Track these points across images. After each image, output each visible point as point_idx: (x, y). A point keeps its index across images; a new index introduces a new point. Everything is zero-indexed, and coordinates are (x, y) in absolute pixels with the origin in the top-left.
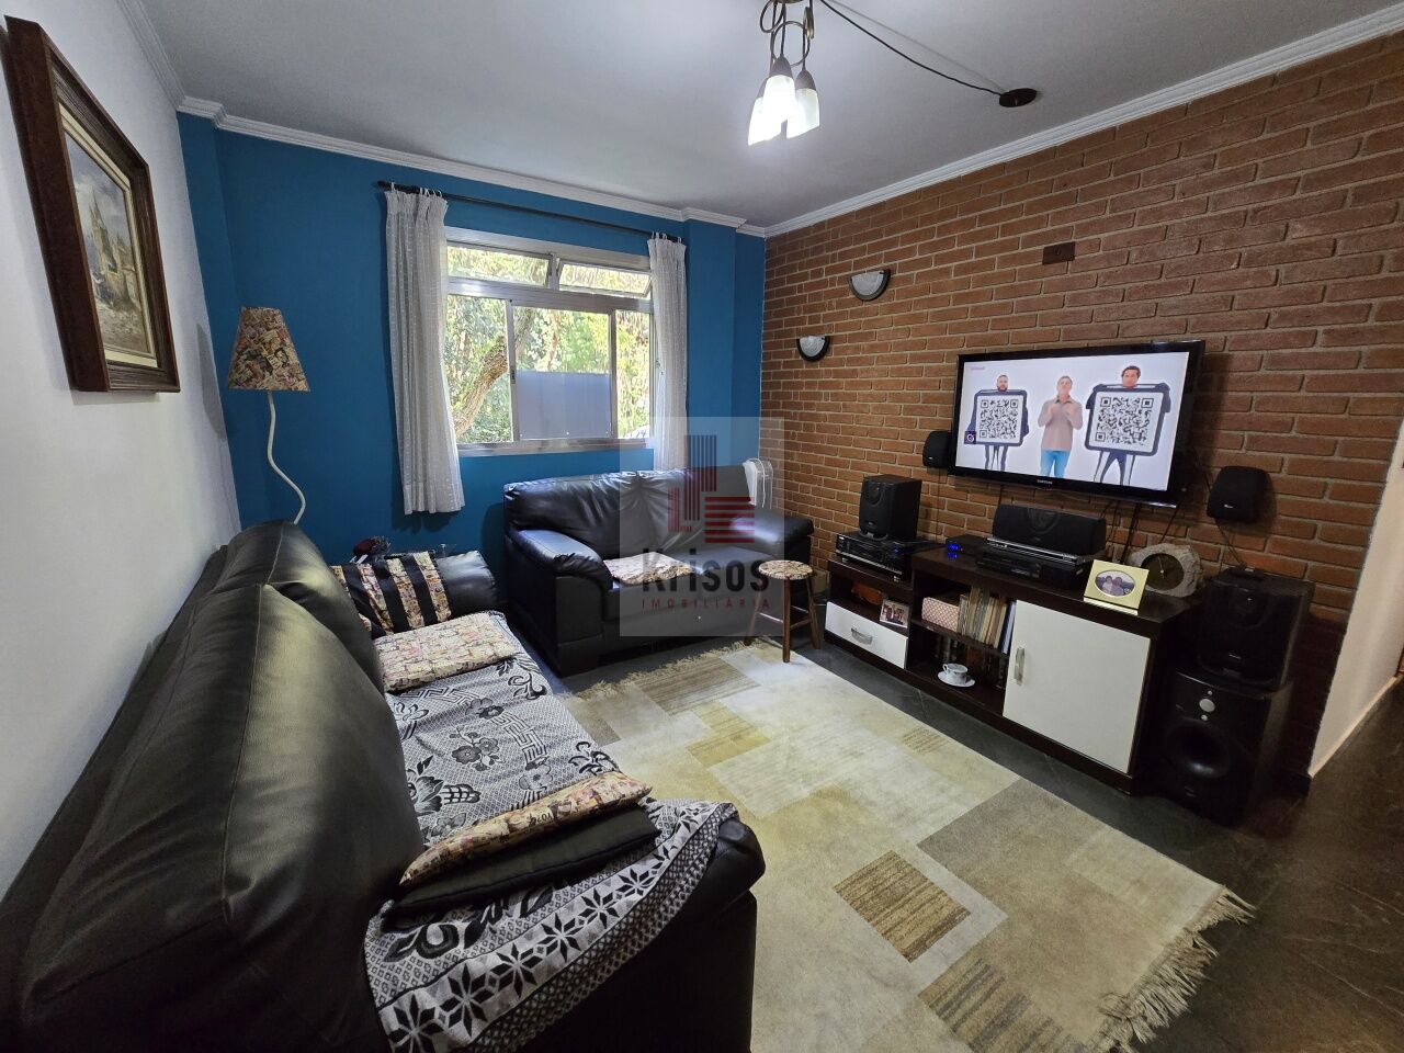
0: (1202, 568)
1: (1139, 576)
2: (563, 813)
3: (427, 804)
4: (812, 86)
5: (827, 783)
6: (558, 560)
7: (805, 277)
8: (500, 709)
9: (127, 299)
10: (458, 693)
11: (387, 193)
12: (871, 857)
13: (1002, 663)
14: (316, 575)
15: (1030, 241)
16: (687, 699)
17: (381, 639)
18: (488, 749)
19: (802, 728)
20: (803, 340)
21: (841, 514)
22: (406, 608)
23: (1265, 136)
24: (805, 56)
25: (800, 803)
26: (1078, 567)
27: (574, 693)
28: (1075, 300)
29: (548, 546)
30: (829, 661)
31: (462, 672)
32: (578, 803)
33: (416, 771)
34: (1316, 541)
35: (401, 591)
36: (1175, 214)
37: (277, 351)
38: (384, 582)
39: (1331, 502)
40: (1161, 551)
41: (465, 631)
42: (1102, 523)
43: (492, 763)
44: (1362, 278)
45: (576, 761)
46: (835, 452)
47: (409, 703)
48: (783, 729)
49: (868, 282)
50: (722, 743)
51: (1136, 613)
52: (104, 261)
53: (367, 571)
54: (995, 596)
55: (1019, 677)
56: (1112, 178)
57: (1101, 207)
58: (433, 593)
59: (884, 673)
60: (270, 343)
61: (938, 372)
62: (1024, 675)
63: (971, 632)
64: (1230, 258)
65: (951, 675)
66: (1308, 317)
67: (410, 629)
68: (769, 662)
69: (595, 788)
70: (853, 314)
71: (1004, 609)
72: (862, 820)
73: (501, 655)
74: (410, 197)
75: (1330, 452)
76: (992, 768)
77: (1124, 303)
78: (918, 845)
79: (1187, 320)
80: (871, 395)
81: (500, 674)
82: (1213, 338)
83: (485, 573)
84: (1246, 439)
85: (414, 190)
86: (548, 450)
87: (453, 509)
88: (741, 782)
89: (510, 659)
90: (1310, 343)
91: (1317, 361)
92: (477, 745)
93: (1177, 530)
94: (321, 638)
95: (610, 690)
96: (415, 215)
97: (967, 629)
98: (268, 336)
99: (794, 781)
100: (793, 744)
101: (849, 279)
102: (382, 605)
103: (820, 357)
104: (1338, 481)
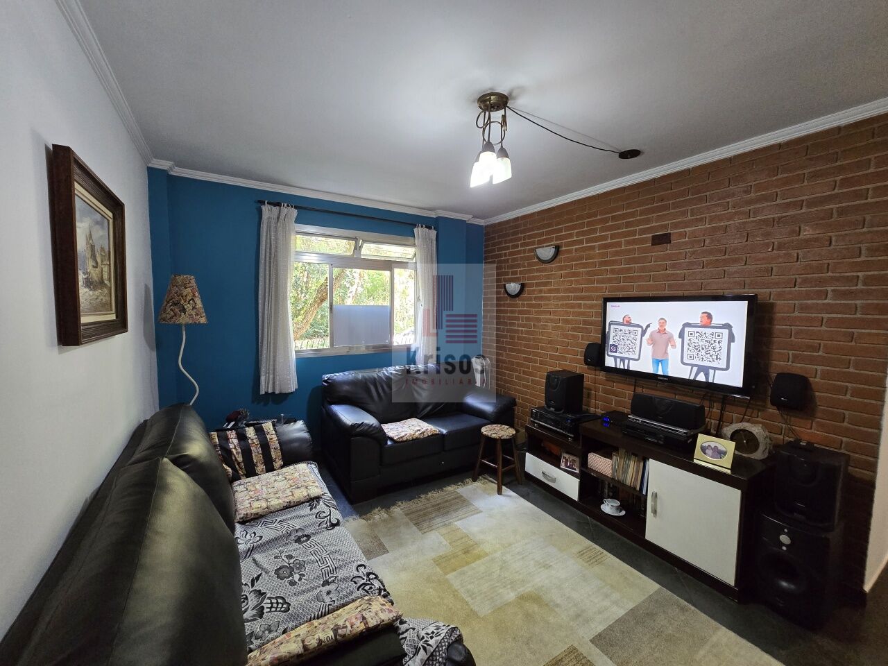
0: (771, 440)
1: (729, 446)
2: (340, 635)
3: (254, 612)
4: (507, 156)
5: (527, 589)
6: (354, 426)
7: (508, 248)
8: (308, 537)
9: (102, 282)
10: (283, 524)
11: (263, 207)
12: (558, 650)
13: (643, 499)
14: (197, 447)
15: (643, 232)
16: (434, 521)
17: (237, 483)
18: (298, 568)
19: (510, 545)
20: (507, 285)
21: (533, 394)
22: (255, 461)
23: (779, 176)
24: (502, 140)
25: (508, 604)
26: (689, 437)
27: (360, 516)
28: (674, 267)
29: (348, 416)
30: (528, 494)
31: (286, 508)
32: (352, 628)
33: (250, 584)
34: (845, 424)
35: (253, 449)
36: (730, 219)
37: (190, 300)
38: (242, 443)
39: (852, 399)
40: (742, 428)
41: (290, 477)
42: (702, 407)
43: (300, 580)
44: (851, 260)
45: (355, 580)
46: (529, 353)
47: (250, 531)
48: (498, 546)
49: (546, 252)
50: (457, 556)
51: (729, 472)
52: (91, 263)
53: (232, 435)
54: (636, 455)
55: (655, 512)
56: (690, 197)
57: (685, 213)
58: (272, 450)
59: (565, 504)
60: (186, 296)
61: (591, 307)
62: (658, 510)
63: (621, 478)
64: (767, 245)
65: (609, 507)
66: (821, 282)
67: (256, 475)
68: (488, 494)
69: (364, 613)
70: (538, 270)
71: (642, 464)
72: (552, 620)
73: (312, 496)
74: (275, 209)
75: (847, 366)
76: (640, 578)
77: (704, 270)
78: (591, 641)
79: (744, 281)
80: (550, 319)
81: (311, 509)
82: (762, 292)
83: (306, 435)
84: (791, 356)
85: (278, 204)
86: (353, 352)
87: (290, 391)
88: (469, 587)
89: (318, 498)
90: (823, 298)
91: (830, 309)
92: (291, 565)
93: (752, 412)
94: (195, 497)
95: (384, 515)
96: (278, 218)
97: (618, 476)
98: (185, 292)
99: (505, 587)
100: (504, 558)
101: (534, 250)
102: (240, 459)
103: (518, 295)
104: (855, 385)
